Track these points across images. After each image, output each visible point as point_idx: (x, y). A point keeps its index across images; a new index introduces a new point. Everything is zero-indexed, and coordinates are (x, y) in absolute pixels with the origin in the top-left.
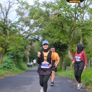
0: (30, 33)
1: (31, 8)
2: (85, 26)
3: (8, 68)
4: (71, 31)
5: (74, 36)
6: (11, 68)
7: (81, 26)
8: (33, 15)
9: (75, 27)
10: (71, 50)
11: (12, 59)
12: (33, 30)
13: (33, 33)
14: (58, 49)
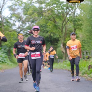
0: (22, 28)
1: (25, 4)
2: (77, 21)
3: (3, 62)
4: (63, 26)
5: (66, 30)
6: (6, 62)
7: (73, 21)
8: (28, 11)
9: (67, 21)
10: (63, 43)
11: (5, 54)
12: (25, 25)
13: (25, 28)
14: (49, 43)
